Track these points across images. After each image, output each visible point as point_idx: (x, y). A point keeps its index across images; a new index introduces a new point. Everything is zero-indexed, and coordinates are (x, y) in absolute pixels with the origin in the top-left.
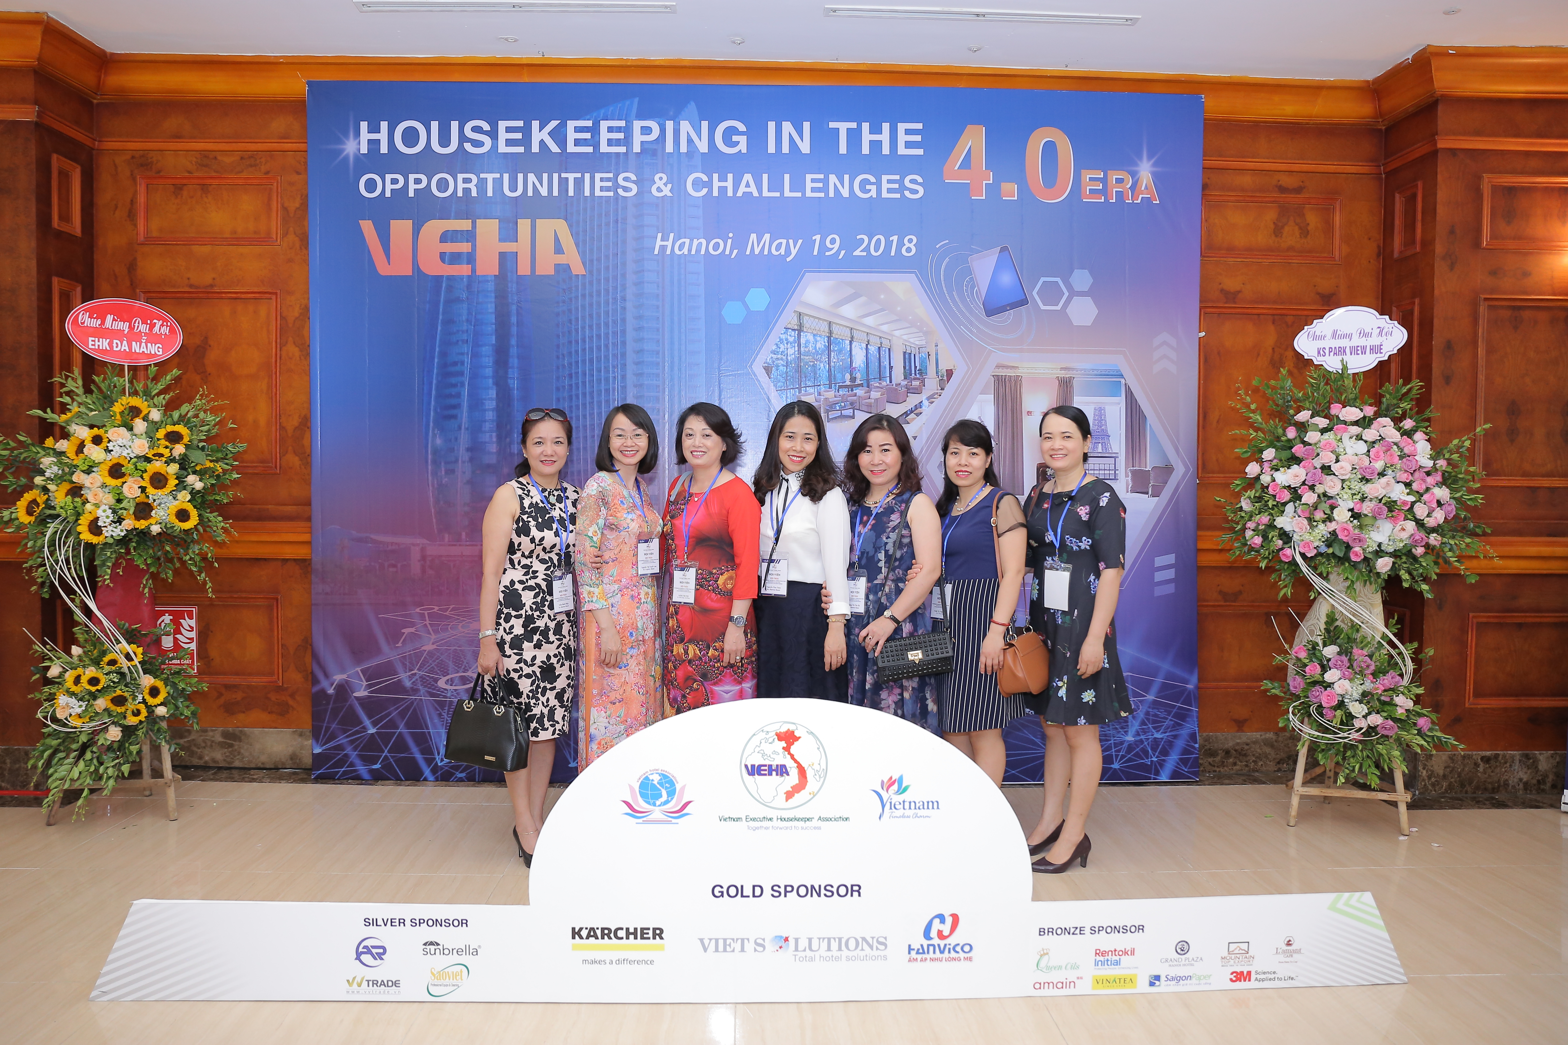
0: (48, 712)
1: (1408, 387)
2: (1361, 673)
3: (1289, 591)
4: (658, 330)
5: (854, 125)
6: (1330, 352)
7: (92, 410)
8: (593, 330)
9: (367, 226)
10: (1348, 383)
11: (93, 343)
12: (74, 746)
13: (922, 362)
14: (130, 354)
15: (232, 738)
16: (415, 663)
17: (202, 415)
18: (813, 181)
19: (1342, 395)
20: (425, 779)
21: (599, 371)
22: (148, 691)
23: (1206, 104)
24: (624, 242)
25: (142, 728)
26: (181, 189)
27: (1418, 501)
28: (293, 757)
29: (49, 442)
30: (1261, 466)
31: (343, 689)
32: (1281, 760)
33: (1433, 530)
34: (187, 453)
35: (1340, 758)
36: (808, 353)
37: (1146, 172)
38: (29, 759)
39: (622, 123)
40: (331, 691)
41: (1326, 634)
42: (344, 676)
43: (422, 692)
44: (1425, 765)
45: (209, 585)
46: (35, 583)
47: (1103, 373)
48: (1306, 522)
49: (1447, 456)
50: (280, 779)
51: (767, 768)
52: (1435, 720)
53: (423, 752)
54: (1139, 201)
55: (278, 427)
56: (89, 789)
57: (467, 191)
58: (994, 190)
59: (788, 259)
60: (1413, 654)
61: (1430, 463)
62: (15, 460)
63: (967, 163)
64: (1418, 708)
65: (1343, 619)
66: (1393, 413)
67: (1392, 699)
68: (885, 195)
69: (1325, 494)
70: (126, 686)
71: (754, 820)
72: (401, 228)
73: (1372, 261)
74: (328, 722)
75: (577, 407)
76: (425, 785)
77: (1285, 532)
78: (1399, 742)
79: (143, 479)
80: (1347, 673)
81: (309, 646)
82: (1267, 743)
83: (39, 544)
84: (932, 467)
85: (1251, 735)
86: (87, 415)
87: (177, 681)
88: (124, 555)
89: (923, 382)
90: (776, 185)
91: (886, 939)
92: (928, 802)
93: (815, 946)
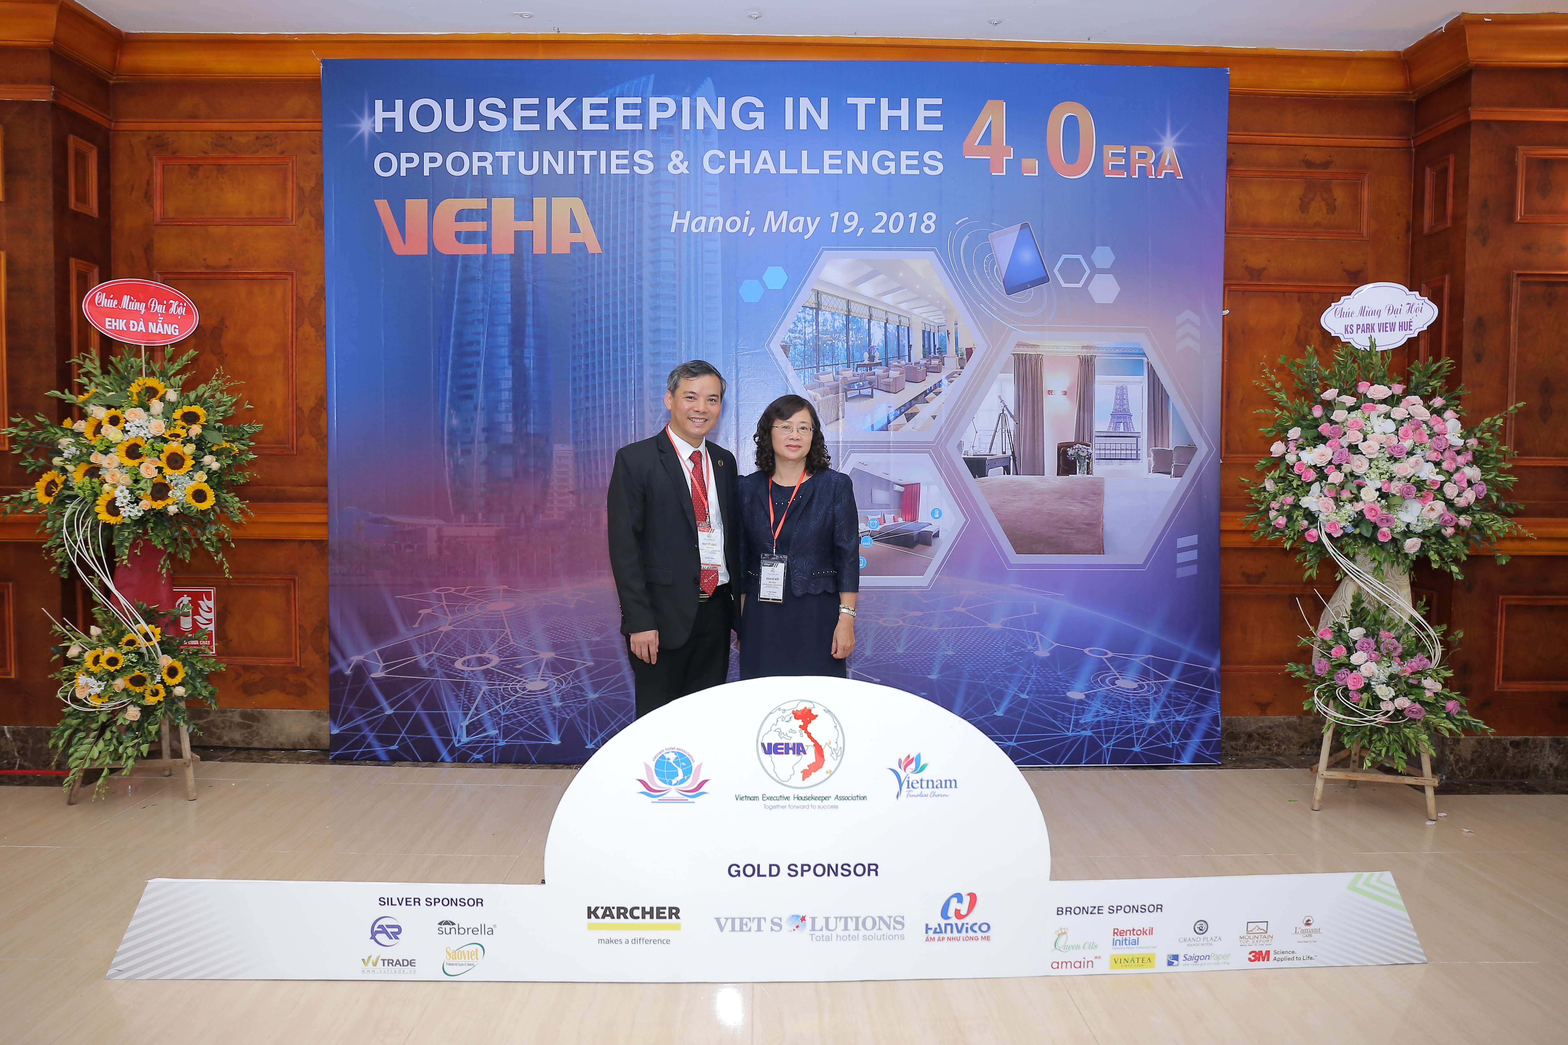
0: (68, 692)
1: (1439, 364)
2: (1388, 655)
3: (1314, 573)
4: (674, 309)
5: (872, 101)
6: (1358, 329)
7: (109, 391)
8: (609, 309)
9: (382, 206)
10: (1376, 360)
11: (110, 323)
12: (94, 726)
13: (942, 340)
14: (147, 335)
15: (250, 719)
16: (432, 644)
17: (218, 395)
18: (831, 157)
19: (1369, 372)
20: (443, 761)
21: (616, 350)
22: (166, 671)
23: (1231, 77)
24: (640, 220)
25: (161, 708)
26: (197, 169)
27: (1448, 481)
28: (311, 738)
29: (67, 423)
30: (1286, 445)
31: (361, 670)
32: (1305, 744)
33: (1464, 510)
34: (204, 433)
35: (1365, 742)
36: (826, 332)
37: (1169, 147)
38: (51, 738)
39: (638, 100)
40: (348, 672)
41: (1352, 616)
42: (361, 657)
43: (439, 673)
44: (1453, 749)
45: (226, 565)
46: (55, 564)
47: (1126, 351)
48: (1332, 502)
49: (1478, 435)
50: (298, 759)
51: (783, 746)
52: (1464, 703)
53: (439, 733)
54: (1162, 177)
55: (295, 408)
56: (109, 769)
57: (482, 169)
58: (1014, 166)
59: (806, 237)
60: (1442, 636)
61: (1461, 442)
62: (33, 441)
63: (987, 139)
64: (1446, 692)
65: (1370, 601)
66: (1422, 391)
67: (1420, 682)
68: (904, 171)
69: (1352, 474)
70: (144, 666)
71: (770, 798)
72: (416, 207)
73: (1400, 236)
74: (346, 704)
75: (594, 387)
76: (443, 767)
77: (1310, 512)
78: (1427, 725)
79: (160, 460)
80: (1373, 655)
81: (326, 627)
82: (1291, 726)
83: (57, 524)
84: (951, 447)
85: (1275, 718)
86: (104, 395)
87: (194, 662)
88: (141, 535)
89: (942, 361)
90: (793, 162)
91: (903, 918)
92: (946, 781)
93: (832, 925)
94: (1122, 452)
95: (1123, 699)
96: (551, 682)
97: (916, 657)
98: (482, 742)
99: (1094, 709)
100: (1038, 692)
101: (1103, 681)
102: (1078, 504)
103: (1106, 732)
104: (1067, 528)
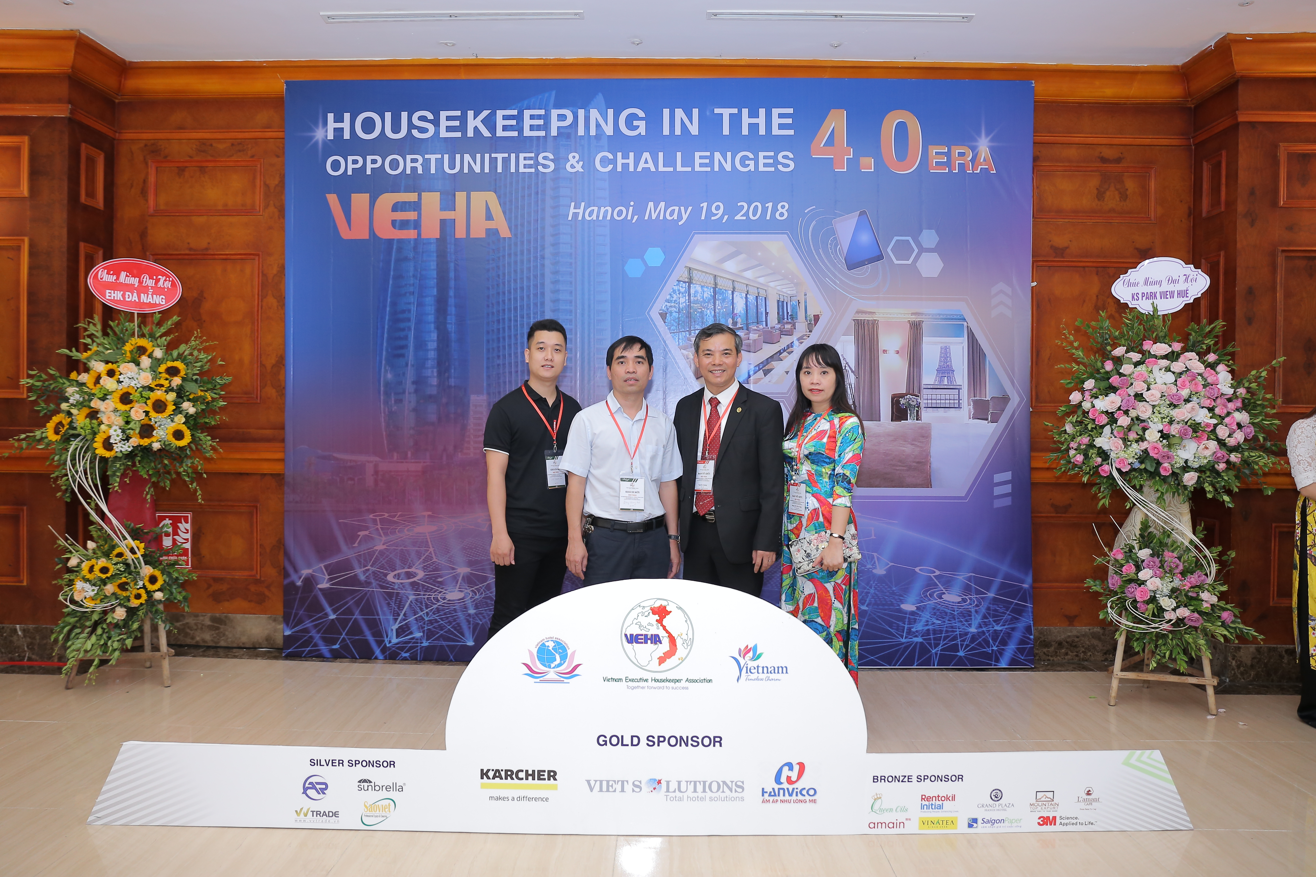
0: (68, 595)
1: (1213, 325)
2: (1171, 572)
3: (1106, 502)
4: (571, 283)
5: (735, 111)
6: (1142, 297)
7: (108, 349)
8: (517, 283)
9: (333, 199)
10: (1158, 322)
11: (110, 295)
12: (88, 623)
13: (793, 308)
14: (140, 304)
15: (218, 622)
16: (369, 560)
17: (195, 353)
18: (701, 157)
19: (1153, 333)
20: (376, 658)
21: (522, 317)
22: (147, 579)
23: (1036, 89)
24: (543, 210)
25: (143, 609)
26: (183, 170)
27: (1220, 424)
28: (268, 638)
29: (73, 375)
30: (1083, 394)
31: (310, 582)
33: (1234, 449)
34: (184, 384)
35: (1153, 646)
36: (697, 302)
37: (984, 147)
38: (52, 633)
39: (542, 112)
40: (299, 583)
41: (1141, 539)
42: (310, 571)
43: (374, 585)
44: (1234, 656)
45: (199, 492)
46: (60, 490)
47: (949, 317)
48: (1121, 442)
49: (1246, 385)
50: (257, 656)
51: (643, 637)
52: (1237, 614)
53: (374, 635)
54: (978, 172)
55: (259, 365)
56: (99, 660)
57: (414, 169)
58: (854, 163)
59: (680, 223)
60: (1218, 556)
61: (1231, 391)
62: (46, 390)
63: (831, 141)
64: (1222, 604)
65: (1156, 526)
66: (1198, 349)
67: (1198, 595)
68: (761, 168)
69: (1138, 418)
70: (130, 573)
71: (632, 680)
72: (360, 200)
73: (1183, 220)
74: (297, 609)
75: (504, 347)
76: (376, 663)
77: (1104, 451)
78: (1205, 632)
79: (147, 405)
80: (1158, 572)
81: (282, 546)
82: (1094, 636)
83: (63, 458)
85: (1081, 629)
86: (104, 353)
87: (171, 571)
88: (130, 467)
89: (794, 325)
90: (670, 161)
91: (743, 783)
92: (778, 668)
93: (683, 788)
94: (947, 401)
95: (949, 611)
96: (467, 593)
98: (409, 643)
99: (924, 620)
100: (875, 604)
101: (931, 595)
102: (909, 445)
103: (935, 639)
104: (900, 466)
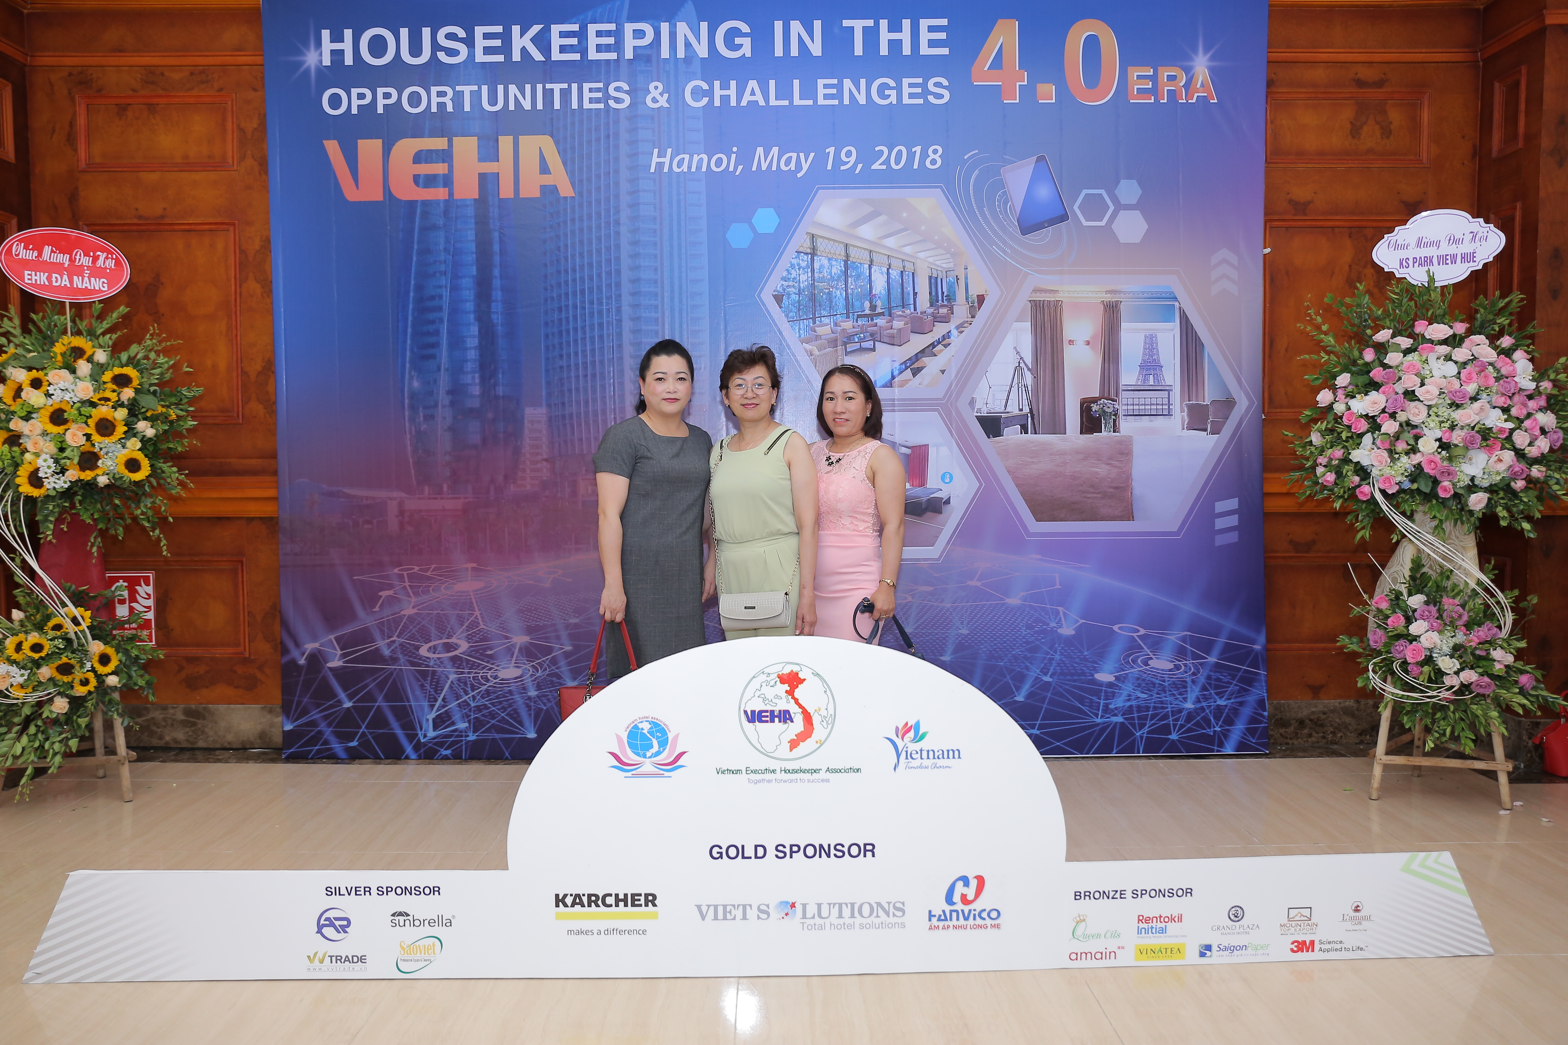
1: (1507, 300)
2: (1452, 624)
3: (1366, 534)
4: (656, 257)
5: (870, 23)
6: (1414, 263)
7: (30, 351)
8: (583, 257)
9: (332, 147)
10: (1435, 296)
11: (30, 277)
12: (17, 720)
13: (951, 286)
14: (72, 290)
15: (194, 716)
16: (394, 629)
17: (152, 355)
18: (826, 86)
19: (1428, 310)
20: (407, 758)
21: (592, 303)
22: (96, 658)
24: (617, 159)
25: (92, 700)
26: (125, 110)
27: (1517, 428)
28: (262, 735)
30: (1334, 393)
31: (316, 659)
32: (1363, 731)
33: (1536, 461)
34: (137, 398)
35: (1428, 721)
36: (822, 280)
37: (1202, 68)
39: (612, 27)
40: (302, 661)
41: (1411, 582)
42: (316, 645)
43: (402, 661)
45: (164, 542)
47: (1155, 295)
48: (1385, 454)
49: (1552, 376)
50: (248, 759)
51: (768, 714)
52: (1540, 677)
53: (403, 727)
54: (1194, 101)
55: (239, 373)
56: (33, 768)
57: (441, 106)
58: (1029, 92)
59: (799, 175)
60: (1513, 602)
61: (1533, 385)
63: (998, 62)
64: (1519, 665)
65: (1431, 565)
66: (1488, 330)
67: (1489, 654)
68: (906, 100)
69: (1408, 423)
70: (73, 653)
71: (755, 772)
72: (369, 148)
73: (1466, 162)
74: (300, 696)
75: (568, 343)
76: (407, 764)
77: (1363, 467)
78: (1497, 702)
79: (88, 425)
80: (1435, 624)
81: (278, 613)
82: (1346, 711)
84: (962, 404)
85: (1329, 703)
86: (25, 357)
87: (129, 648)
88: (68, 509)
89: (951, 309)
90: (784, 92)
91: (903, 904)
92: (948, 751)
93: (825, 913)
94: (1154, 407)
95: (1158, 682)
96: (526, 669)
97: (927, 636)
98: (451, 736)
99: (1125, 693)
100: (1062, 674)
101: (1134, 661)
102: (1104, 466)
103: (1139, 718)
104: (1092, 493)
